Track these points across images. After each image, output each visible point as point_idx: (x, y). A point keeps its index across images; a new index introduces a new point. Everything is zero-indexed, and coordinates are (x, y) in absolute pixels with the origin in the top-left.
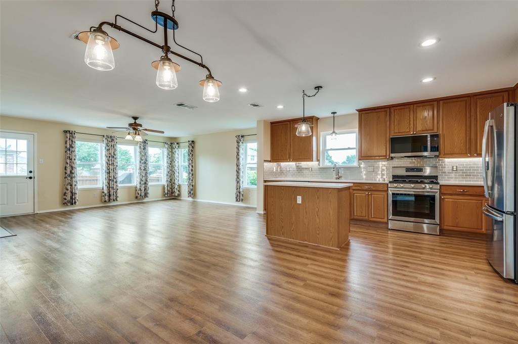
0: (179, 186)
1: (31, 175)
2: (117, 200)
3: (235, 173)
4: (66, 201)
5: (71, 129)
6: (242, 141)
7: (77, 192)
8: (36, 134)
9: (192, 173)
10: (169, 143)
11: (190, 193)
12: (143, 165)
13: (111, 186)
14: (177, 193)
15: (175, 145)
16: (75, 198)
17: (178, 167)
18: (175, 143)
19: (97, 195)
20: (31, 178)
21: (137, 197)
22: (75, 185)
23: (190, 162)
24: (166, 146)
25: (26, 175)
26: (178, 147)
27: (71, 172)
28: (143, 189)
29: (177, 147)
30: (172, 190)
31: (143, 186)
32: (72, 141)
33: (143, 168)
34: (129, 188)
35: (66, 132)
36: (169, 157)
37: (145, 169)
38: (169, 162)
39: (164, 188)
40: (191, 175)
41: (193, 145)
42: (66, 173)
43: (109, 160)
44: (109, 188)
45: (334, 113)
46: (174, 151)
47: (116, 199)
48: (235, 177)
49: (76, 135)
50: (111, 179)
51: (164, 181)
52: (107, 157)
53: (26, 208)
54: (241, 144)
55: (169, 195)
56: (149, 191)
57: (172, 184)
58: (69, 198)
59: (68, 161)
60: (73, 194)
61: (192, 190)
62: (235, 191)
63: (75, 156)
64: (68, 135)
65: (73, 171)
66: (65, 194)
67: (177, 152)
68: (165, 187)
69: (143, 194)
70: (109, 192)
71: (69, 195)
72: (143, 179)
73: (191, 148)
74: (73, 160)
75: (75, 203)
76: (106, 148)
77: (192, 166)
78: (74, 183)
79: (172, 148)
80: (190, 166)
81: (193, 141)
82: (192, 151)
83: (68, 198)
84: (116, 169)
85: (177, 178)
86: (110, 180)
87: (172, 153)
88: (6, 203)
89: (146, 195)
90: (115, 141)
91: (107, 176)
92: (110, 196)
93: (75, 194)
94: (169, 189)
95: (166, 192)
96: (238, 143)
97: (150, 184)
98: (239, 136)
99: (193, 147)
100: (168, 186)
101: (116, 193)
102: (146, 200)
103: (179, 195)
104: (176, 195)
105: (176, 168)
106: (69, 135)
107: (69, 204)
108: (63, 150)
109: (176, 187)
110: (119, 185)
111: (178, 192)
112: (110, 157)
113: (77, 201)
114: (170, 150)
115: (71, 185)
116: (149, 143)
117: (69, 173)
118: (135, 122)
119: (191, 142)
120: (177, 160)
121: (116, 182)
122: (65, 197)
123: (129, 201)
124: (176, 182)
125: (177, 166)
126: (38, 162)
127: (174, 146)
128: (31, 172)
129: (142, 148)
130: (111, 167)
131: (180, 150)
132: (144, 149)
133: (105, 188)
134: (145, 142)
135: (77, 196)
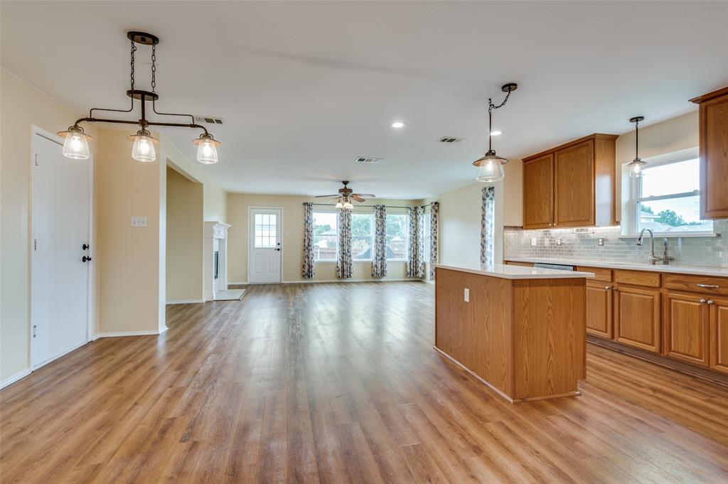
0: (424, 264)
1: (279, 247)
2: (350, 277)
3: (480, 247)
4: (304, 274)
5: (309, 201)
6: (491, 196)
7: (313, 265)
8: (282, 208)
9: (435, 246)
10: (413, 208)
11: (433, 274)
12: (380, 237)
13: (344, 260)
15: (420, 210)
16: (312, 271)
17: (422, 239)
18: (420, 207)
19: (333, 269)
20: (278, 250)
21: (373, 275)
22: (312, 258)
23: (433, 232)
24: (409, 212)
25: (275, 247)
26: (424, 212)
27: (309, 245)
28: (379, 266)
29: (422, 212)
30: (416, 269)
31: (380, 262)
32: (310, 213)
33: (379, 241)
34: (365, 263)
35: (304, 204)
36: (412, 225)
37: (381, 242)
38: (412, 232)
39: (406, 266)
40: (433, 250)
41: (436, 208)
42: (305, 246)
43: (343, 232)
44: (343, 262)
45: (636, 119)
46: (418, 216)
47: (350, 275)
49: (313, 207)
50: (345, 253)
51: (406, 257)
52: (341, 228)
53: (275, 279)
54: (488, 200)
55: (412, 275)
56: (387, 269)
57: (416, 262)
58: (307, 272)
59: (307, 233)
60: (310, 267)
63: (312, 228)
64: (307, 207)
66: (304, 266)
67: (421, 219)
68: (408, 264)
69: (379, 272)
70: (343, 267)
71: (307, 267)
72: (380, 253)
73: (434, 212)
74: (310, 232)
75: (312, 276)
76: (340, 218)
77: (436, 238)
78: (311, 256)
79: (416, 214)
80: (433, 238)
81: (436, 203)
82: (435, 216)
84: (349, 242)
85: (421, 254)
86: (343, 254)
87: (417, 220)
88: (262, 272)
89: (383, 274)
91: (341, 249)
92: (343, 271)
93: (312, 267)
94: (412, 267)
95: (409, 271)
96: (484, 199)
97: (387, 260)
98: (485, 189)
99: (436, 211)
100: (411, 263)
101: (350, 268)
102: (382, 280)
103: (424, 277)
104: (420, 276)
105: (420, 240)
107: (307, 277)
108: (304, 222)
109: (420, 265)
110: (354, 260)
111: (422, 273)
112: (343, 228)
113: (313, 274)
114: (414, 217)
115: (308, 258)
116: (387, 209)
117: (307, 247)
118: (345, 187)
119: (434, 204)
120: (421, 230)
121: (350, 256)
122: (303, 269)
123: (365, 279)
124: (420, 258)
125: (421, 237)
126: (284, 234)
127: (418, 211)
128: (279, 244)
129: (379, 215)
130: (345, 239)
131: (425, 216)
132: (381, 217)
133: (339, 262)
134: (382, 209)
135: (313, 269)
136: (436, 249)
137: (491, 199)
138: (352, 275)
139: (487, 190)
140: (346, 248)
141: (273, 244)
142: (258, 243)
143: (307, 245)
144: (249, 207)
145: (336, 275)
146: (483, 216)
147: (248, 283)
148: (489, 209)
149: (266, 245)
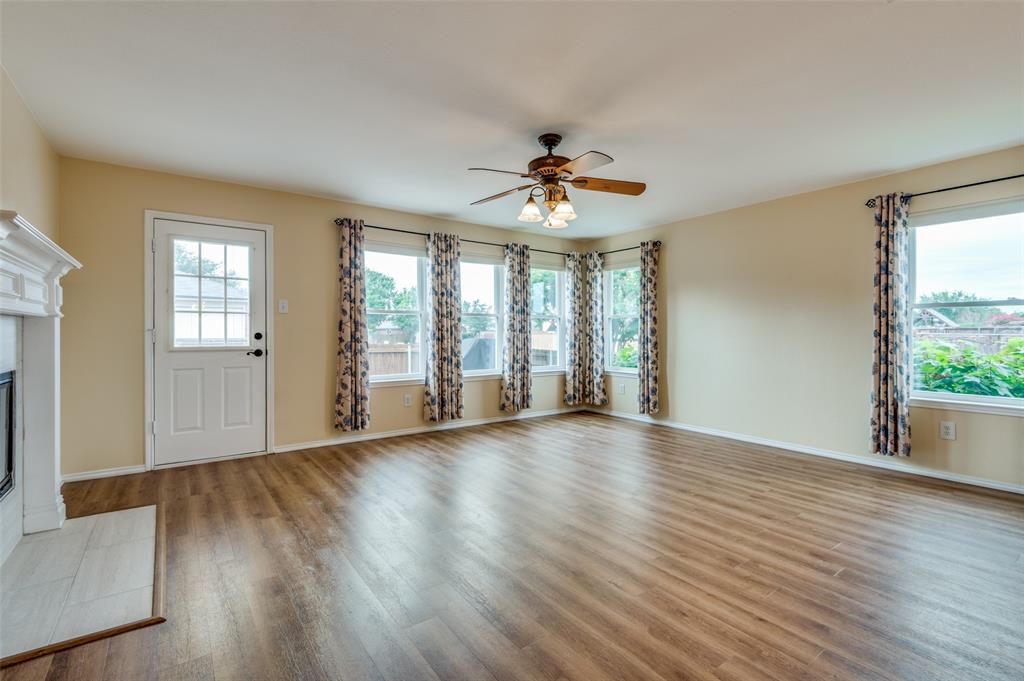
0: (605, 377)
1: (260, 345)
2: (460, 417)
3: (873, 342)
4: (341, 419)
5: (355, 216)
6: (904, 216)
7: (368, 393)
8: (270, 229)
9: (653, 339)
10: (577, 256)
11: (648, 400)
12: (519, 318)
13: (446, 377)
14: (598, 396)
15: (594, 260)
16: (363, 410)
17: (602, 324)
18: (596, 255)
19: (413, 399)
20: (258, 353)
21: (503, 407)
22: (364, 374)
23: (649, 306)
24: (571, 264)
25: (247, 344)
26: (603, 265)
27: (354, 337)
28: (518, 384)
29: (599, 266)
30: (584, 387)
31: (519, 376)
32: (355, 248)
33: (518, 326)
34: (485, 380)
35: (340, 223)
36: (577, 294)
37: (522, 329)
38: (577, 309)
39: (564, 382)
40: (649, 346)
41: (655, 255)
42: (341, 340)
43: (440, 304)
44: (441, 380)
46: (590, 276)
47: (457, 413)
48: (873, 358)
49: (366, 232)
50: (446, 357)
51: (564, 363)
52: (436, 293)
53: (247, 442)
55: (577, 401)
56: (533, 390)
57: (584, 373)
58: (347, 410)
59: (347, 305)
60: (358, 399)
61: (654, 391)
63: (363, 291)
64: (346, 231)
65: (358, 335)
66: (339, 399)
67: (599, 279)
68: (569, 378)
69: (518, 400)
70: (442, 393)
71: (349, 402)
72: (519, 356)
73: (651, 265)
74: (358, 303)
75: (363, 423)
76: (433, 268)
78: (361, 369)
79: (586, 269)
80: (648, 319)
81: (655, 244)
82: (653, 272)
83: (347, 412)
84: (456, 328)
85: (600, 355)
86: (443, 359)
87: (586, 282)
88: (199, 425)
89: (525, 402)
90: (455, 248)
91: (436, 348)
92: (442, 404)
93: (364, 398)
94: (577, 384)
95: (570, 391)
96: (884, 224)
97: (533, 369)
98: (891, 197)
99: (656, 262)
100: (574, 376)
101: (457, 395)
102: (523, 415)
103: (605, 403)
104: (597, 401)
105: (597, 326)
106: (349, 230)
107: (348, 428)
108: (335, 273)
109: (597, 379)
110: (466, 373)
111: (601, 396)
112: (442, 294)
113: (366, 419)
114: (580, 275)
115: (354, 375)
116: (531, 254)
117: (348, 342)
118: (550, 154)
119: (650, 247)
120: (599, 302)
121: (458, 365)
122: (338, 407)
123: (486, 417)
124: (597, 364)
125: (599, 320)
126: (276, 308)
127: (590, 263)
128: (258, 336)
129: (517, 268)
130: (446, 323)
131: (605, 273)
132: (521, 272)
133: (432, 382)
134: (522, 253)
135: (367, 404)
136: (655, 345)
137: (905, 224)
138: (463, 412)
140: (447, 344)
141: (239, 331)
142: (185, 330)
143: (348, 338)
144: (149, 215)
145: (423, 414)
146: (885, 268)
147: (149, 466)
149: (213, 338)
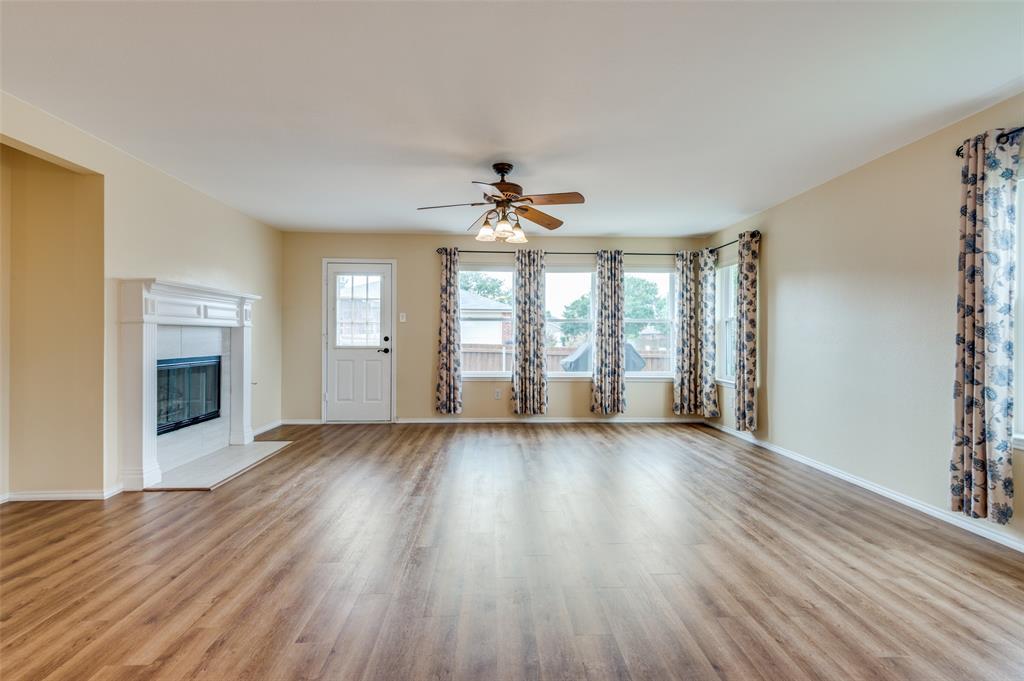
0: (717, 387)
1: (387, 345)
2: (541, 413)
4: (439, 403)
6: (1004, 164)
7: (459, 385)
8: (394, 262)
9: (750, 345)
10: (688, 256)
11: (744, 415)
12: (608, 323)
13: (528, 375)
14: (708, 409)
15: (707, 259)
16: (454, 398)
17: (713, 327)
18: (706, 252)
19: (503, 394)
20: (386, 351)
21: (592, 409)
22: (455, 370)
23: (745, 307)
24: (679, 264)
25: (378, 344)
27: (448, 340)
28: (608, 388)
29: (710, 263)
30: (696, 397)
31: (609, 380)
32: (450, 270)
33: (607, 331)
34: (576, 382)
35: (442, 251)
36: (687, 295)
37: (613, 334)
38: (687, 312)
39: (672, 389)
40: (745, 353)
41: (755, 247)
42: (440, 342)
43: (524, 312)
44: (523, 380)
46: (701, 274)
47: (540, 409)
49: (460, 258)
50: (529, 355)
51: (671, 369)
52: (520, 303)
53: (380, 413)
54: (994, 180)
55: (685, 411)
56: (626, 396)
57: (695, 380)
59: (444, 315)
60: (452, 389)
61: (750, 406)
62: (948, 450)
63: (456, 304)
64: (444, 257)
65: (452, 339)
66: (438, 388)
67: (710, 279)
68: (676, 385)
69: (607, 402)
70: (524, 391)
71: (444, 389)
72: (609, 360)
73: (748, 259)
74: (452, 313)
75: (455, 409)
76: (518, 281)
77: (753, 322)
78: (453, 365)
79: (697, 269)
80: (744, 321)
81: (754, 235)
82: (751, 268)
83: (444, 397)
84: (539, 333)
85: (710, 362)
86: (525, 360)
87: (697, 282)
88: (351, 398)
89: (616, 406)
90: (539, 261)
91: (519, 350)
92: (524, 400)
93: (455, 388)
94: (686, 392)
95: (678, 401)
96: (971, 179)
97: (627, 375)
99: (755, 255)
100: (682, 383)
101: (540, 393)
102: (617, 419)
103: (716, 416)
104: (707, 415)
105: (707, 330)
106: (446, 257)
107: (444, 411)
109: (707, 388)
110: (549, 374)
111: (712, 407)
112: (525, 303)
113: (458, 405)
114: (691, 275)
115: (448, 369)
116: (625, 259)
117: (446, 346)
118: (503, 180)
119: (747, 238)
120: (710, 304)
121: (540, 366)
122: (438, 394)
123: (574, 416)
124: (707, 372)
125: (710, 322)
126: (398, 317)
127: (701, 261)
128: (386, 339)
129: (607, 274)
130: (530, 329)
131: (718, 272)
132: (613, 276)
133: (516, 380)
134: (613, 259)
135: (459, 393)
136: (753, 352)
137: (1009, 174)
138: (544, 408)
139: (991, 144)
140: (532, 347)
141: (375, 339)
142: (343, 338)
143: (444, 341)
144: (325, 261)
145: (510, 406)
146: (972, 244)
147: (323, 422)
148: (1002, 211)
149: (360, 340)
